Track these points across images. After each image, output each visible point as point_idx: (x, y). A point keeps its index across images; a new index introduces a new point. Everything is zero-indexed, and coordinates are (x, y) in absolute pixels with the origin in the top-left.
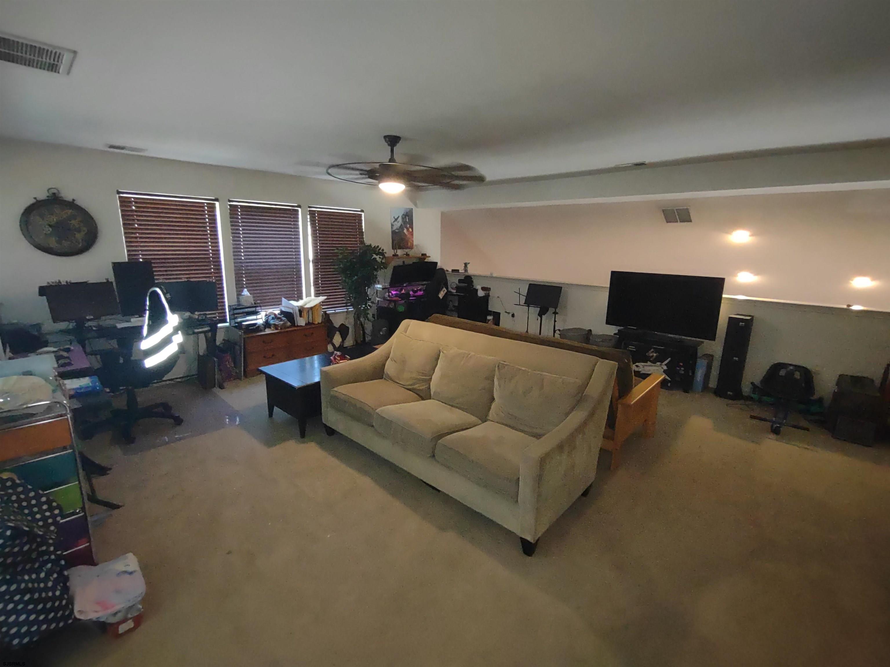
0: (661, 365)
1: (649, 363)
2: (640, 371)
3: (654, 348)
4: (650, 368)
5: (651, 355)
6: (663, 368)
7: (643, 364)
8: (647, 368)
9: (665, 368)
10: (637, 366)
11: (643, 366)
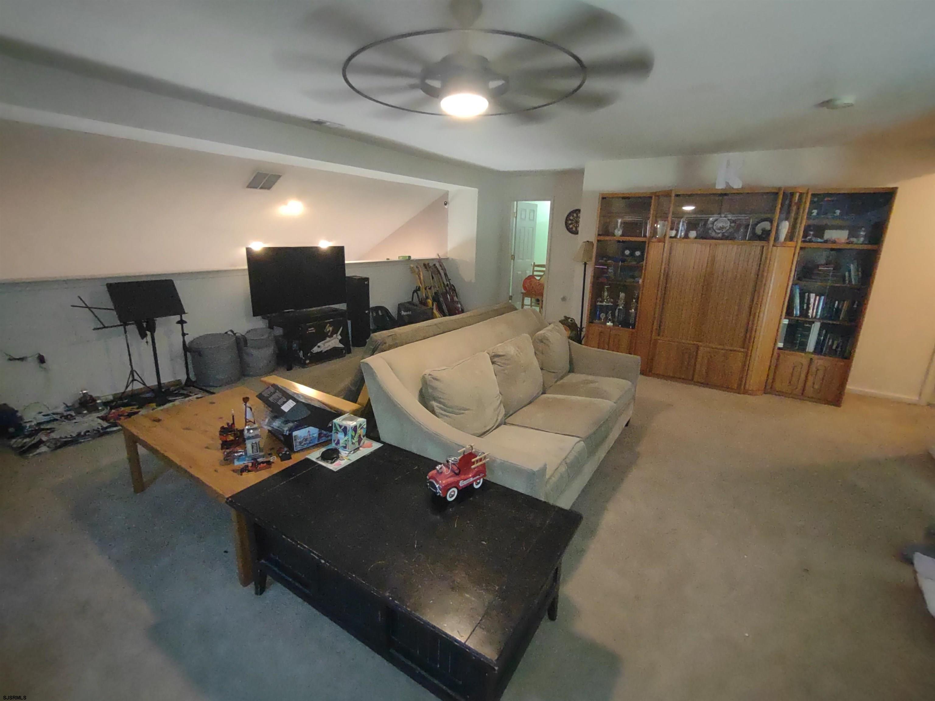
0: (337, 336)
1: (328, 339)
2: (322, 351)
3: (329, 323)
4: (330, 343)
5: (328, 330)
6: (338, 338)
7: (323, 342)
8: (327, 345)
9: (340, 337)
10: (319, 347)
11: (324, 344)
